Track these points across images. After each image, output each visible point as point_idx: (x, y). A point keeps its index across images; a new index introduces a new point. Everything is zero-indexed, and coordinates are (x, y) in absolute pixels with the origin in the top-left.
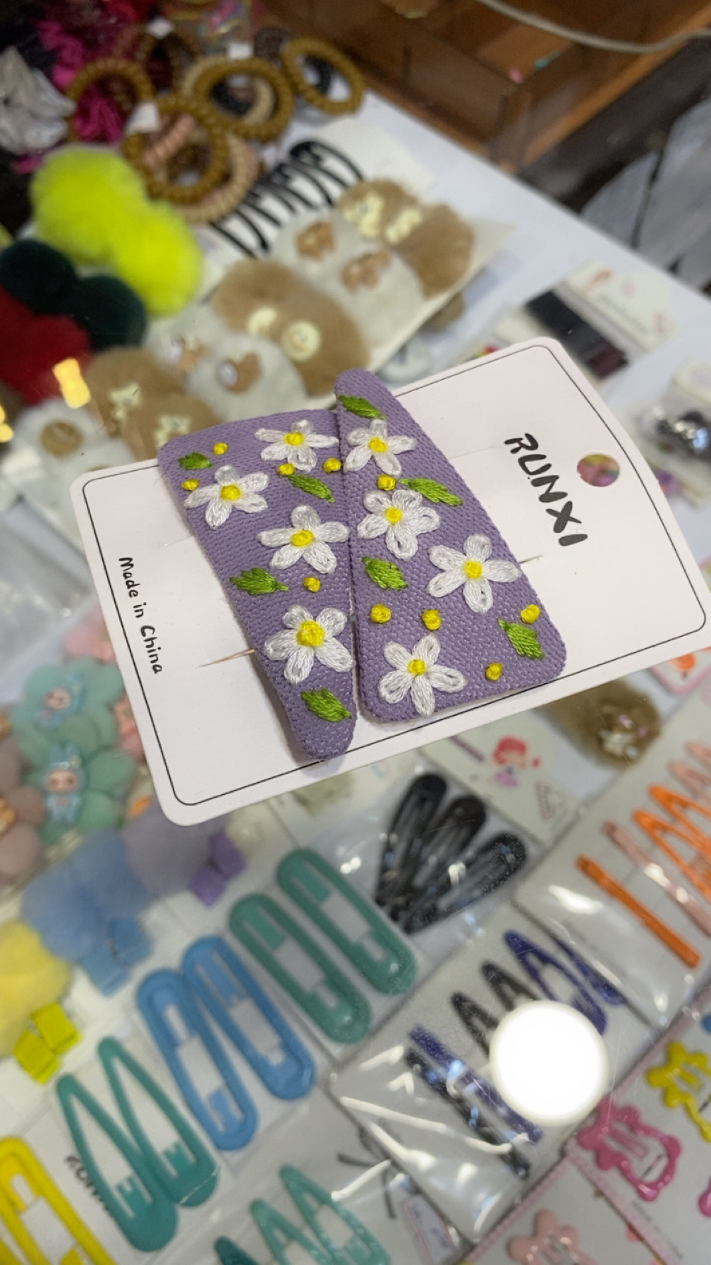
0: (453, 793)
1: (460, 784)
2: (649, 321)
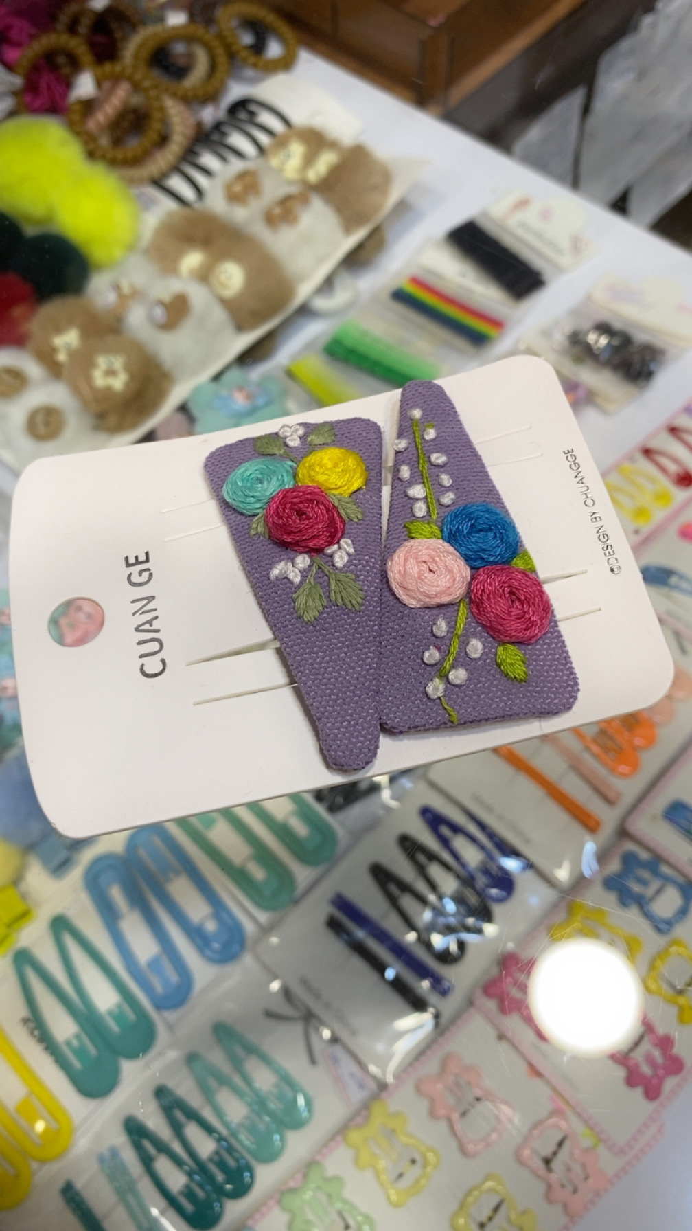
2: (565, 243)
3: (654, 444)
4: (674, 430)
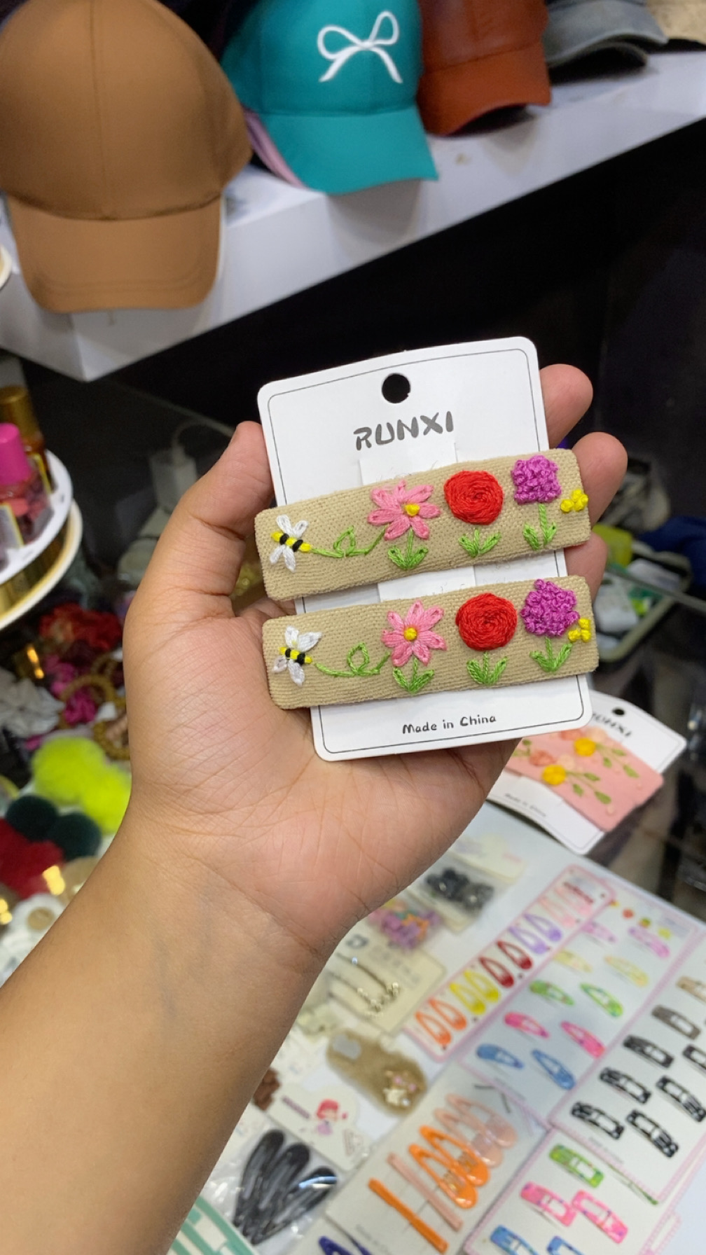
0: (289, 1142)
1: (293, 1136)
3: (487, 955)
4: (500, 945)
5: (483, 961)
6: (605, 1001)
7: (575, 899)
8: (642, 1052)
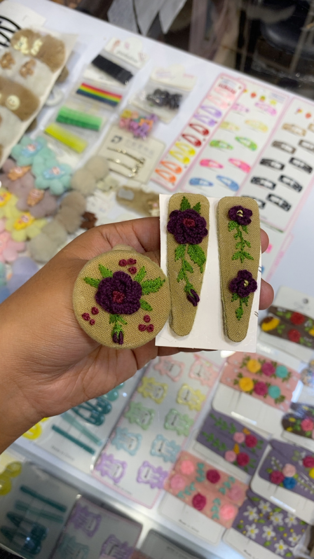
2: (136, 57)
3: (185, 132)
4: (191, 125)
5: (184, 136)
6: (248, 143)
7: (225, 92)
8: (270, 165)
